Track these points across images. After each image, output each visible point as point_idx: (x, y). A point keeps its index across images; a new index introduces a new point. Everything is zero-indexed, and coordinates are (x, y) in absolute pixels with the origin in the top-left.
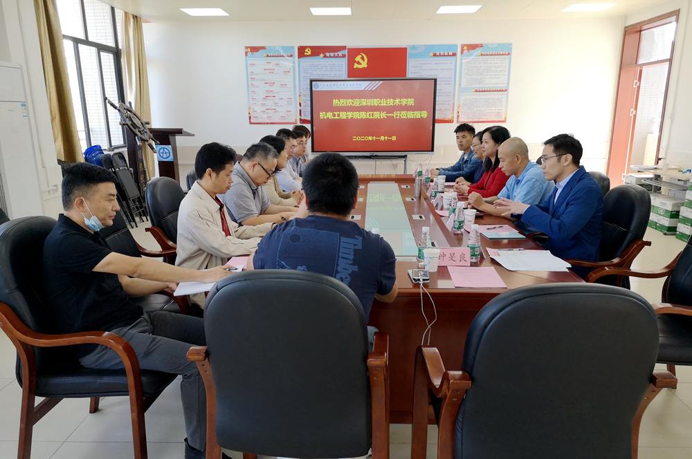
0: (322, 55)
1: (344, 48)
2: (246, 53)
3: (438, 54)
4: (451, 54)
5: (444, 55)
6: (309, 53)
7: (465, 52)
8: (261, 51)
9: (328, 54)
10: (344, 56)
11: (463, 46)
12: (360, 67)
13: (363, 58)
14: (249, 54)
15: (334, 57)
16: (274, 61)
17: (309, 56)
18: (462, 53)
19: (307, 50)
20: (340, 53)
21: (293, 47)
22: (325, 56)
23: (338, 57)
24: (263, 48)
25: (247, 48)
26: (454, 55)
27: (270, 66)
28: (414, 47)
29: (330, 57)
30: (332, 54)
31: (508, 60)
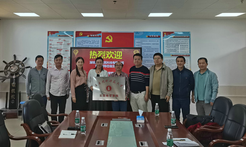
0: (88, 36)
1: (100, 32)
2: (48, 34)
3: (150, 36)
4: (157, 36)
5: (154, 37)
6: (82, 35)
7: (165, 35)
8: (56, 34)
9: (91, 35)
10: (100, 36)
11: (164, 33)
12: (108, 42)
13: (110, 38)
14: (50, 35)
15: (95, 37)
16: (63, 38)
17: (81, 36)
18: (163, 36)
19: (80, 33)
20: (98, 35)
21: (73, 32)
22: (90, 37)
23: (97, 37)
24: (58, 32)
25: (48, 32)
26: (159, 37)
27: (61, 41)
28: (137, 33)
29: (93, 37)
30: (94, 35)
31: (189, 40)
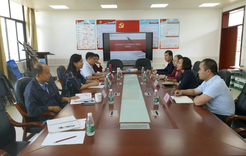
0: (106, 23)
1: (115, 20)
2: (76, 23)
3: (151, 23)
4: (156, 23)
5: (154, 23)
6: (101, 22)
8: (82, 22)
9: (108, 23)
10: (115, 23)
11: (161, 20)
13: (122, 24)
14: (77, 23)
16: (87, 25)
18: (161, 22)
19: (100, 21)
20: (113, 22)
21: (95, 20)
23: (112, 24)
25: (76, 21)
26: (158, 23)
27: (86, 28)
28: (142, 20)
29: (109, 24)
30: (110, 23)
31: (178, 25)
